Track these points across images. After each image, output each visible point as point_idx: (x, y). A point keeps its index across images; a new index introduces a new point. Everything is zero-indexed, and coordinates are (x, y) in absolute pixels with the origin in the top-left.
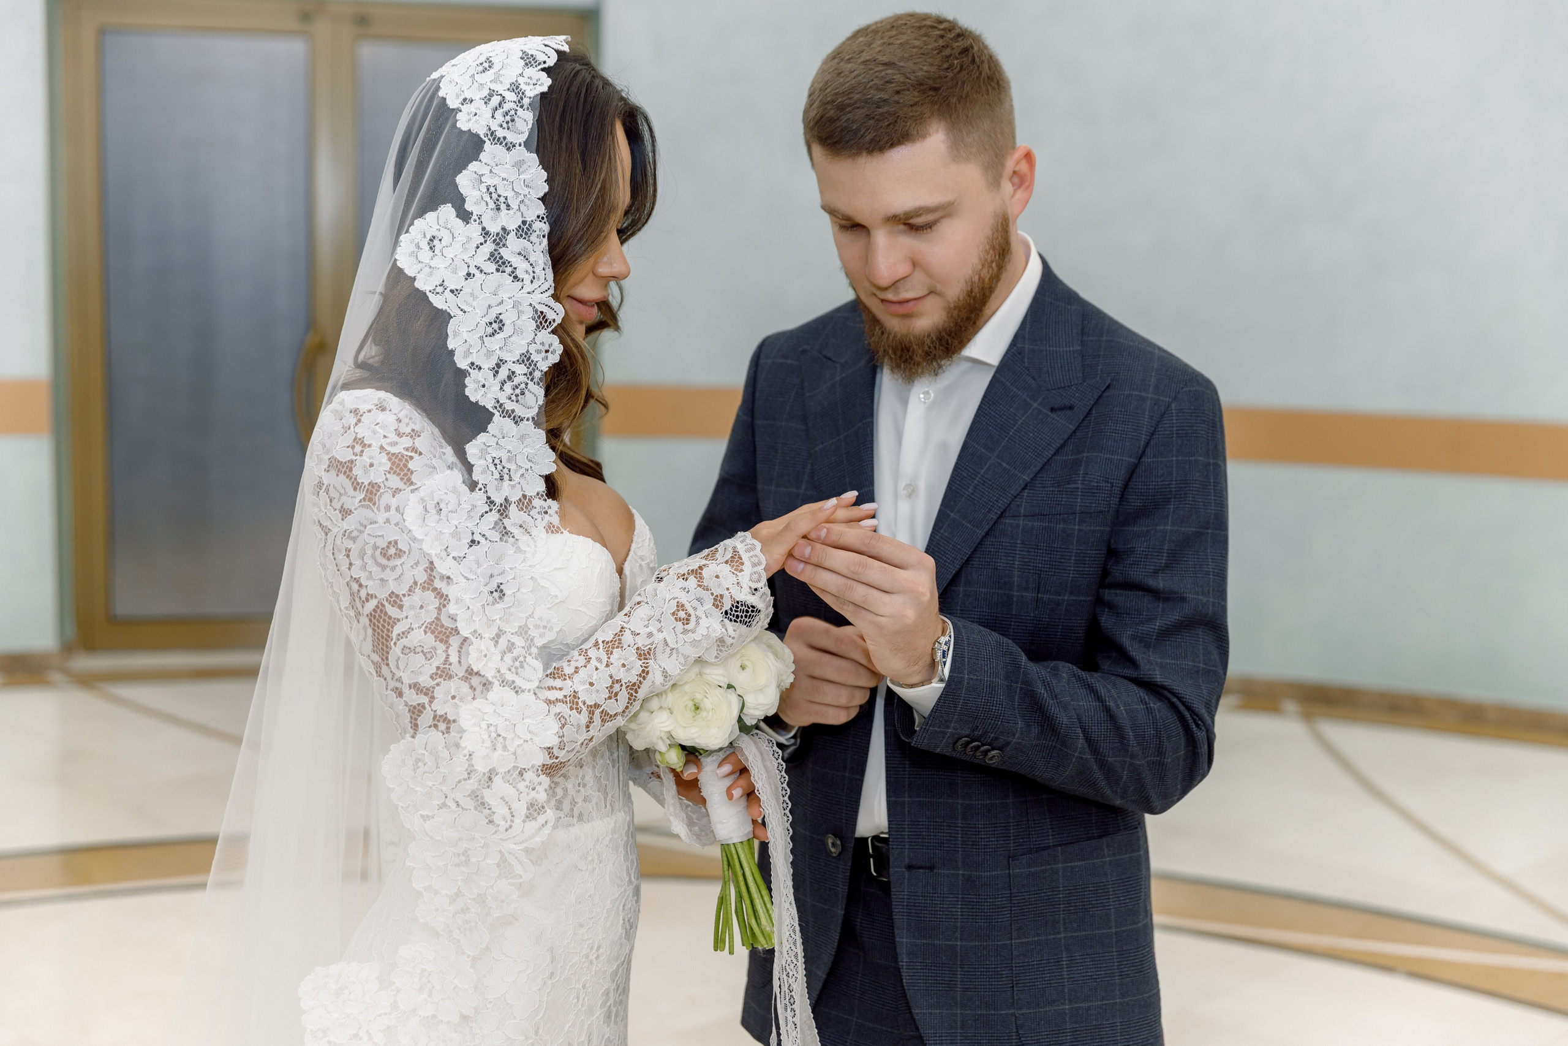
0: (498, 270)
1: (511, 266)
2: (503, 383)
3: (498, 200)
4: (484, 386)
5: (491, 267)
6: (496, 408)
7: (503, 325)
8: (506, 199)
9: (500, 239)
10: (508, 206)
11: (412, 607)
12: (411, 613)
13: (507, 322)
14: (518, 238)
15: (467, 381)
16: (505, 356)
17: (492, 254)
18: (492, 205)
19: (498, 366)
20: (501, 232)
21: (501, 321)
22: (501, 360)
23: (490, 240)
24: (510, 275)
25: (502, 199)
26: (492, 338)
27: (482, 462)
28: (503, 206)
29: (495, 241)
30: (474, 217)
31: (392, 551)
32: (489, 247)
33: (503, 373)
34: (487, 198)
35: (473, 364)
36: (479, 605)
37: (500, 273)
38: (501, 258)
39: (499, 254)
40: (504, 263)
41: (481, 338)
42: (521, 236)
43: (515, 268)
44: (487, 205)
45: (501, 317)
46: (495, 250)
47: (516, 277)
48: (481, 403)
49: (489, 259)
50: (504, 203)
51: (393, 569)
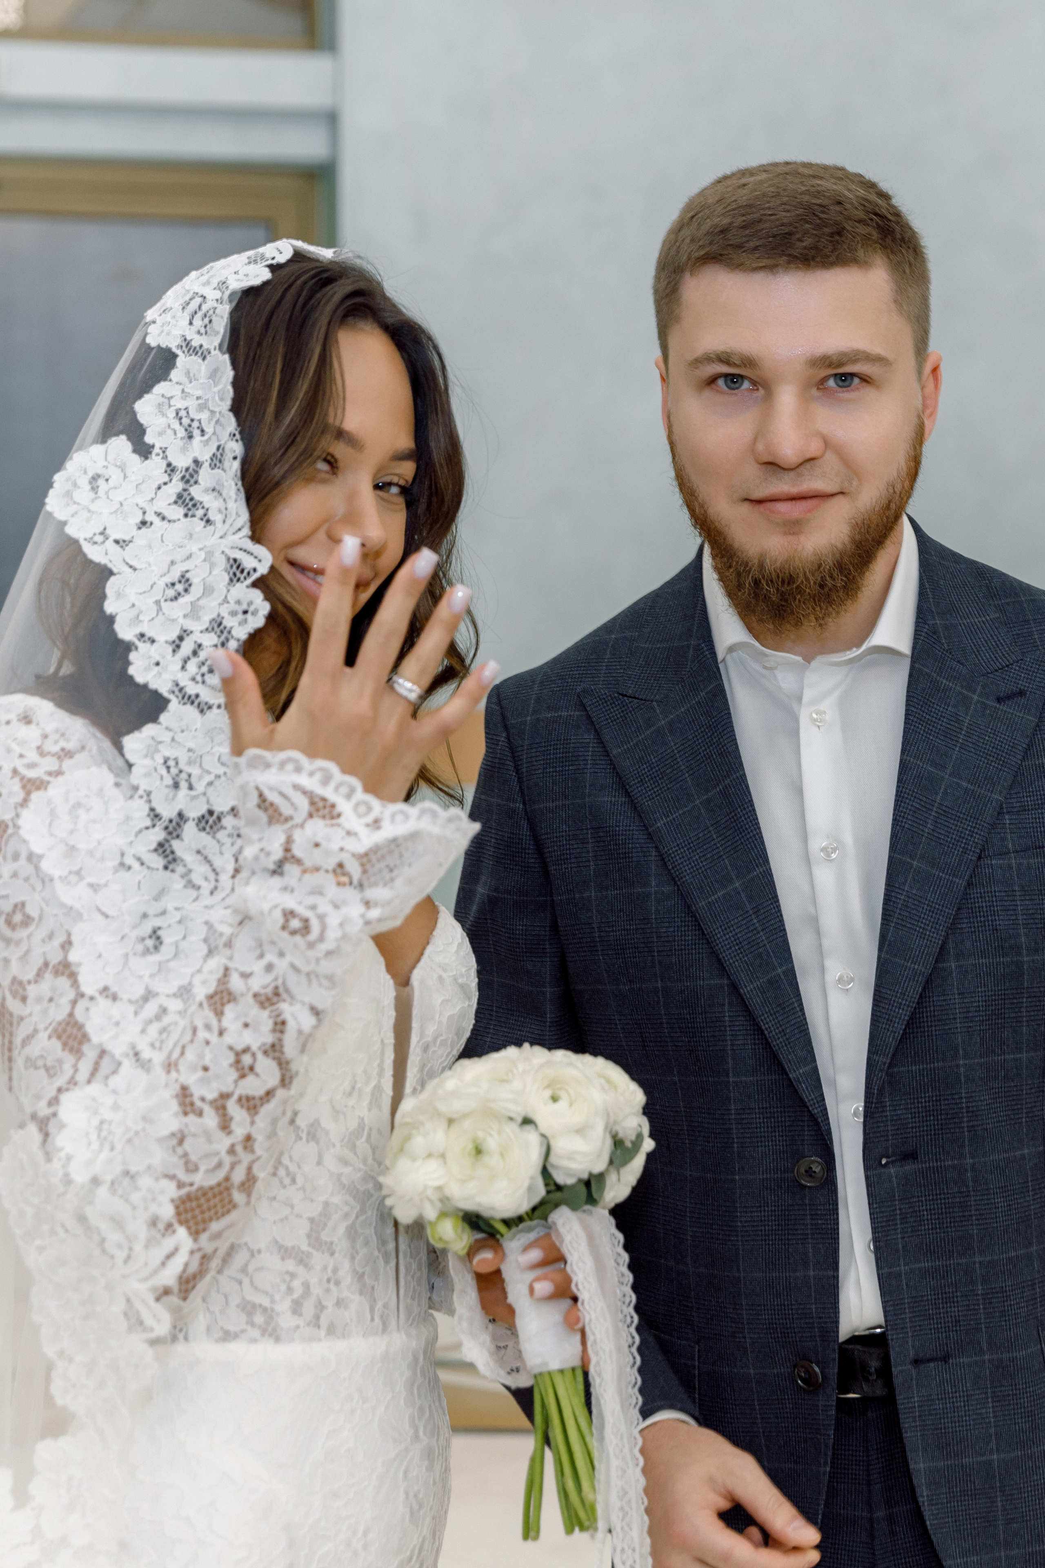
0: (186, 515)
1: (203, 507)
2: (186, 661)
3: (190, 426)
4: (158, 664)
5: (178, 512)
6: (173, 692)
7: (190, 585)
8: (200, 423)
9: (190, 477)
10: (203, 431)
12: (37, 1008)
13: (196, 580)
14: (212, 469)
15: (133, 656)
16: (189, 625)
17: (180, 496)
18: (181, 433)
19: (181, 639)
20: (193, 466)
21: (188, 580)
22: (185, 631)
23: (177, 477)
24: (202, 519)
25: (195, 424)
26: (174, 604)
27: (148, 762)
28: (194, 431)
29: (183, 478)
30: (156, 450)
31: (18, 918)
32: (176, 486)
33: (187, 647)
34: (176, 425)
35: (142, 635)
37: (189, 519)
38: (191, 498)
39: (189, 494)
40: (194, 505)
41: (158, 603)
42: (215, 465)
43: (207, 510)
44: (175, 433)
45: (188, 575)
46: (185, 490)
47: (208, 521)
48: (153, 686)
49: (176, 502)
50: (198, 428)
51: (18, 942)
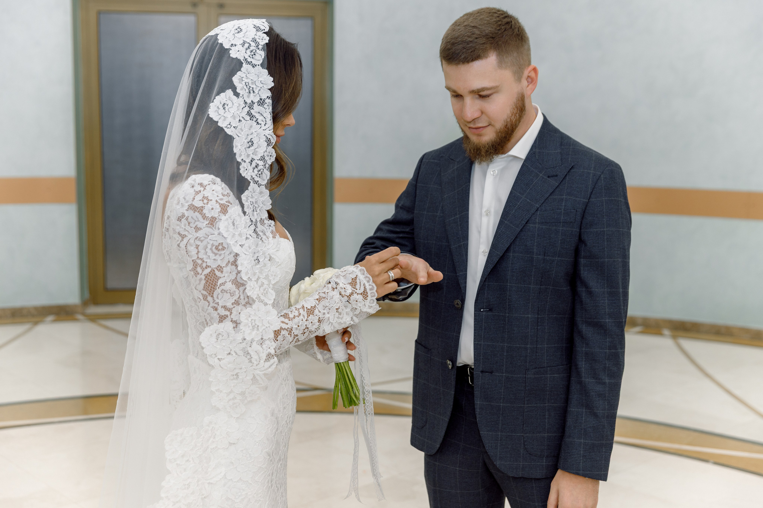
0: (250, 119)
1: (256, 118)
2: (254, 169)
3: (249, 89)
4: (246, 169)
5: (248, 118)
6: (251, 179)
7: (253, 143)
8: (253, 89)
9: (251, 106)
10: (254, 91)
11: (227, 272)
12: (226, 275)
13: (255, 142)
14: (258, 106)
15: (241, 167)
16: (254, 157)
17: (248, 112)
18: (247, 91)
19: (252, 161)
20: (251, 103)
21: (252, 142)
22: (253, 159)
23: (247, 105)
24: (255, 122)
26: (249, 149)
27: (248, 203)
28: (252, 92)
29: (249, 106)
30: (241, 95)
31: (220, 247)
32: (247, 109)
33: (254, 164)
34: (245, 87)
35: (243, 159)
36: (250, 266)
37: (251, 121)
38: (251, 114)
39: (251, 112)
40: (253, 116)
41: (245, 148)
42: (260, 105)
44: (245, 90)
45: (252, 140)
46: (249, 110)
47: (258, 123)
48: (246, 177)
49: (247, 114)
50: (252, 90)
51: (220, 255)
